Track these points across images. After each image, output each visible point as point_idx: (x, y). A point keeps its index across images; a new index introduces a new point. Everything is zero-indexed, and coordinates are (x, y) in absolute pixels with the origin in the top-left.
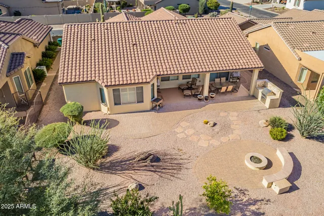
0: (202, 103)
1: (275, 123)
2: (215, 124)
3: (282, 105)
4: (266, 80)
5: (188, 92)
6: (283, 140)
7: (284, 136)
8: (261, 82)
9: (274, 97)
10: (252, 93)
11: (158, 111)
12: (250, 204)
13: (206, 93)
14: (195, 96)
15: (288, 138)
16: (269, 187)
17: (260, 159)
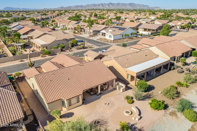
0: (99, 96)
1: (127, 98)
2: (109, 104)
3: (126, 90)
4: (118, 82)
5: (92, 93)
6: (132, 103)
7: (132, 102)
8: (116, 83)
9: (123, 88)
10: (114, 88)
11: (86, 104)
12: (132, 126)
13: (99, 92)
14: (95, 94)
15: (133, 102)
16: (135, 119)
17: (128, 112)
